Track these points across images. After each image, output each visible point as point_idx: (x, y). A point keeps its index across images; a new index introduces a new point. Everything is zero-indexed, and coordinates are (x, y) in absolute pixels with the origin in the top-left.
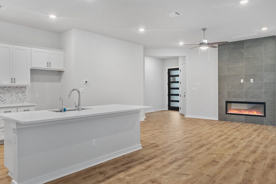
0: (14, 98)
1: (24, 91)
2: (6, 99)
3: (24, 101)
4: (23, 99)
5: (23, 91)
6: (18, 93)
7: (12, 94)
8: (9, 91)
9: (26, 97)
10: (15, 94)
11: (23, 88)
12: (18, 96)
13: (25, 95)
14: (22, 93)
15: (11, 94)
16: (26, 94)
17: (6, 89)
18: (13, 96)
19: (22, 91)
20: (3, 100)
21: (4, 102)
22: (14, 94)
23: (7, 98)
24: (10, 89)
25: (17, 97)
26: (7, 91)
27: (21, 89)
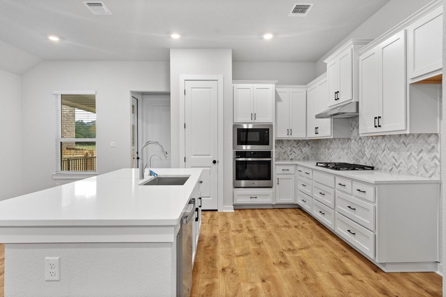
0: (415, 163)
1: (433, 147)
2: (401, 163)
3: (433, 174)
4: (432, 167)
5: (432, 145)
6: (422, 150)
7: (411, 153)
8: (406, 146)
9: (437, 162)
10: (415, 152)
11: (432, 139)
12: (422, 158)
13: (435, 157)
14: (430, 151)
15: (408, 153)
16: (438, 156)
17: (402, 140)
18: (412, 158)
19: (429, 144)
20: (397, 164)
21: (399, 169)
22: (413, 153)
23: (403, 161)
24: (407, 141)
25: (419, 161)
26: (403, 145)
27: (427, 142)
